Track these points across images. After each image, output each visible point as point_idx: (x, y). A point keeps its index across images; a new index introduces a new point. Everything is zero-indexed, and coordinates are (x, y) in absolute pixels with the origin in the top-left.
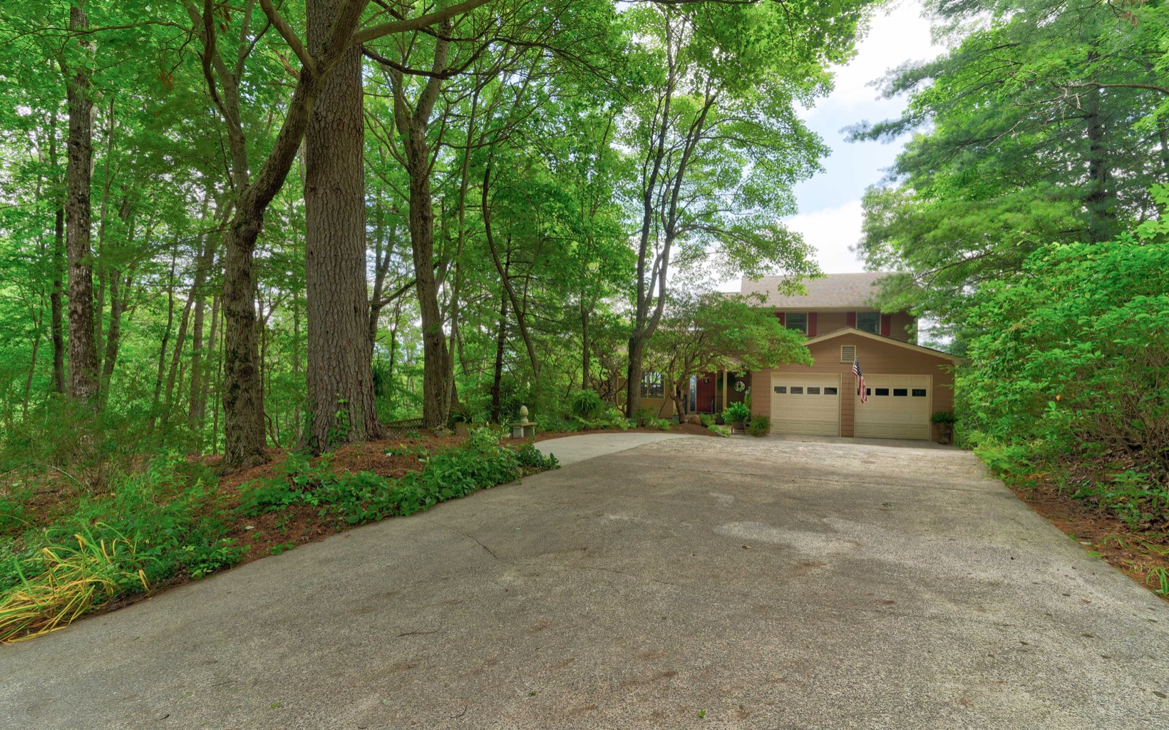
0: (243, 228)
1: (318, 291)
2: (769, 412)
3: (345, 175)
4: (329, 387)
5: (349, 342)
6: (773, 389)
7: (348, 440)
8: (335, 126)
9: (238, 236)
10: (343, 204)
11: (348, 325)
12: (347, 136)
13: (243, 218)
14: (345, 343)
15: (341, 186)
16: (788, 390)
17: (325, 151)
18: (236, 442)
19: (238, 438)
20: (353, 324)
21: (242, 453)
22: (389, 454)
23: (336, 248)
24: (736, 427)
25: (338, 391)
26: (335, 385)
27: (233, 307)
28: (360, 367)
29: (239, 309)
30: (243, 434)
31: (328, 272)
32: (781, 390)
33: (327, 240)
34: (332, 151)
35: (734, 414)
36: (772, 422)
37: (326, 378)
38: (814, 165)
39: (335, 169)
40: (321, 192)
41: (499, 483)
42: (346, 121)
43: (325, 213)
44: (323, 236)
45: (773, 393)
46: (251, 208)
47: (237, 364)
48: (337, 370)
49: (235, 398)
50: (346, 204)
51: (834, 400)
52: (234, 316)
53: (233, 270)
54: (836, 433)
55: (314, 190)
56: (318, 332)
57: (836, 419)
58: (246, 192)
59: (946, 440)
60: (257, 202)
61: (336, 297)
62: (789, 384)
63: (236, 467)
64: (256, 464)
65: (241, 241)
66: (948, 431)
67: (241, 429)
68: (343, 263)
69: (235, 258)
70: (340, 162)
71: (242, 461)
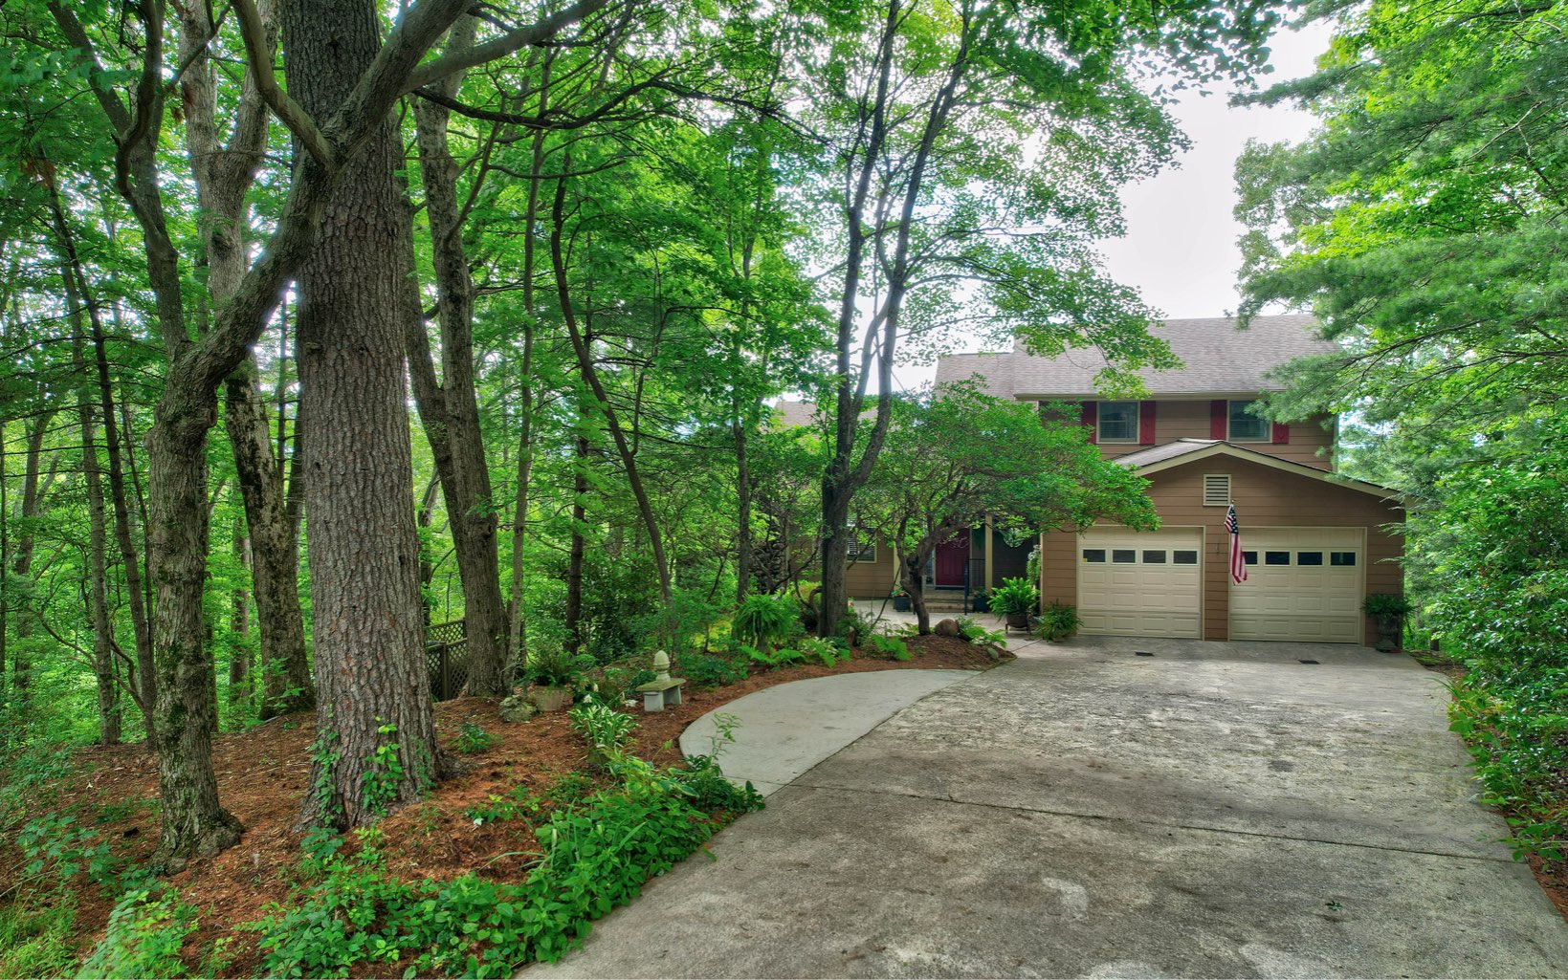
0: (183, 423)
1: (334, 533)
2: (1075, 597)
3: (373, 321)
4: (361, 706)
5: (394, 622)
6: (1080, 554)
7: (399, 798)
8: (351, 234)
9: (173, 437)
10: (373, 373)
11: (391, 592)
12: (372, 248)
13: (182, 403)
14: (386, 623)
15: (368, 341)
16: (1109, 556)
17: (336, 279)
18: (183, 808)
19: (188, 801)
20: (399, 587)
21: (197, 827)
22: (478, 821)
23: (363, 457)
24: (1011, 623)
25: (377, 711)
26: (372, 701)
27: (169, 566)
28: (412, 663)
29: (180, 568)
30: (195, 792)
31: (351, 500)
32: (1096, 556)
33: (348, 442)
34: (348, 279)
35: (1010, 599)
36: (1079, 615)
37: (354, 689)
38: (1161, 153)
39: (356, 312)
40: (332, 355)
41: (676, 861)
42: (370, 221)
43: (342, 393)
44: (340, 435)
45: (1082, 561)
46: (198, 387)
47: (181, 670)
48: (374, 674)
49: (179, 731)
50: (378, 373)
51: (1192, 573)
52: (171, 583)
53: (166, 498)
54: (1195, 633)
55: (319, 353)
56: (336, 608)
57: (1197, 609)
58: (187, 358)
59: (1390, 644)
60: (210, 376)
61: (367, 544)
62: (1109, 544)
63: (189, 856)
64: (223, 847)
65: (180, 446)
66: (1395, 629)
67: (192, 783)
68: (378, 482)
69: (169, 477)
70: (364, 297)
71: (197, 843)
